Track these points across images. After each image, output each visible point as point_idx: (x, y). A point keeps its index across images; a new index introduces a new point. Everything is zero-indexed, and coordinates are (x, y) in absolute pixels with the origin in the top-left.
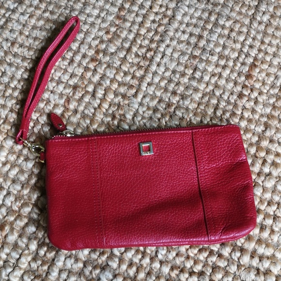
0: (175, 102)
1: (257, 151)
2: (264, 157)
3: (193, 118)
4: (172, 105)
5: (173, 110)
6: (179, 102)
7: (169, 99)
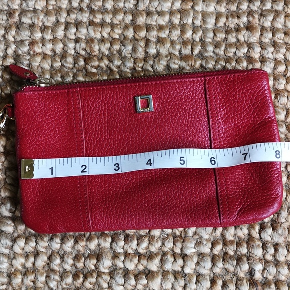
1: (135, 33)
2: (146, 37)
3: (45, 20)
4: (14, 13)
5: (18, 18)
7: (9, 6)
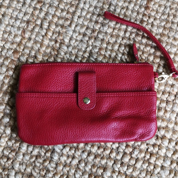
0: (97, 28)
6: (100, 28)
